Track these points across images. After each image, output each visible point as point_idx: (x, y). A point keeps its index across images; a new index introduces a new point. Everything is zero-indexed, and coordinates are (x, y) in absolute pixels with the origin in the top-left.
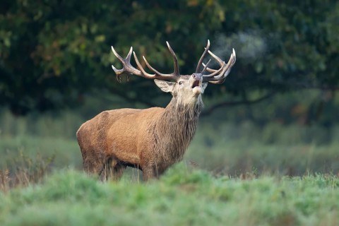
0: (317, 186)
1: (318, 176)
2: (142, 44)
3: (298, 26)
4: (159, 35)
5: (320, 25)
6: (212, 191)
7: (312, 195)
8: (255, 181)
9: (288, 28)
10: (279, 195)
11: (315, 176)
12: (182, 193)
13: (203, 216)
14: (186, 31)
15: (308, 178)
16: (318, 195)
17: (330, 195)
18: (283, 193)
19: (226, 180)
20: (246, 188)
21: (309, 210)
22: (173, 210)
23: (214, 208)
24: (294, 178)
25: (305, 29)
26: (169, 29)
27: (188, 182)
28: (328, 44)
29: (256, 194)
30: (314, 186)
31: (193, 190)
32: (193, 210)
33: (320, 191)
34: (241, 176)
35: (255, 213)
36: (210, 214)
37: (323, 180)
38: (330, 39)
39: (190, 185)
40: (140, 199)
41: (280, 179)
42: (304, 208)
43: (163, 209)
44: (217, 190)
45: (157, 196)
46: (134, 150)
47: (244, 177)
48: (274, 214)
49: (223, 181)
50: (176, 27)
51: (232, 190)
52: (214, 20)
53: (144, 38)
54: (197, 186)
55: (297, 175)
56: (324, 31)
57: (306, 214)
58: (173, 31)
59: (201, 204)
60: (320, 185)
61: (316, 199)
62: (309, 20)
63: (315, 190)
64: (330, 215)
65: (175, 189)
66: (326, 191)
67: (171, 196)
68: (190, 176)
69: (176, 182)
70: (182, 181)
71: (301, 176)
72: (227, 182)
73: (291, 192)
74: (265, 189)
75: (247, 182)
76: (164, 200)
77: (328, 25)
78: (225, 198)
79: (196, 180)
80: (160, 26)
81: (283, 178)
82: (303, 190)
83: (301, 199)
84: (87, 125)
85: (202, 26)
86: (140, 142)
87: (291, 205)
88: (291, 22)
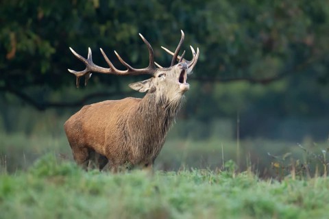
0: (193, 182)
1: (194, 172)
2: (12, 30)
3: (176, 14)
4: (30, 21)
5: (200, 13)
6: (82, 184)
7: (187, 191)
8: (126, 175)
9: (166, 16)
10: (152, 190)
11: (191, 171)
12: (50, 186)
13: (72, 209)
14: (58, 17)
15: (183, 173)
16: (194, 191)
17: (206, 192)
18: (157, 188)
19: (97, 173)
20: (118, 182)
21: (184, 206)
22: (41, 204)
23: (83, 202)
24: (169, 173)
25: (183, 18)
26: (40, 15)
27: (56, 174)
28: (207, 33)
29: (128, 188)
30: (189, 181)
31: (62, 183)
32: (61, 203)
33: (196, 187)
34: (113, 169)
35: (127, 208)
36: (79, 208)
37: (200, 176)
38: (210, 28)
39: (60, 177)
40: (7, 190)
41: (153, 173)
42: (178, 204)
43: (30, 202)
44: (87, 184)
45: (25, 189)
47: (116, 171)
48: (147, 210)
49: (93, 174)
50: (48, 13)
51: (103, 184)
52: (88, 6)
53: (15, 24)
54: (66, 179)
55: (171, 170)
56: (204, 19)
57: (180, 211)
58: (44, 17)
59: (70, 197)
60: (196, 180)
61: (192, 195)
62: (187, 8)
63: (190, 185)
64: (206, 212)
65: (43, 181)
66: (202, 186)
67: (39, 189)
68: (58, 168)
69: (44, 174)
70: (51, 173)
71: (176, 171)
72: (98, 176)
73: (165, 187)
74: (138, 184)
75: (119, 175)
76: (32, 193)
77: (208, 13)
78: (95, 192)
79: (65, 173)
80: (31, 12)
81: (158, 172)
82: (177, 185)
83: (175, 195)
85: (75, 12)
87: (164, 201)
88: (168, 10)
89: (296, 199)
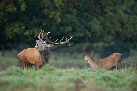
0: (88, 71)
1: (88, 68)
2: (36, 29)
3: (83, 24)
4: (41, 26)
5: (89, 23)
6: (56, 73)
7: (86, 74)
8: (69, 70)
9: (80, 24)
10: (76, 74)
11: (87, 68)
12: (47, 73)
13: (54, 80)
14: (49, 25)
15: (85, 69)
16: (88, 74)
17: (92, 74)
18: (78, 73)
19: (61, 69)
20: (67, 72)
21: (85, 78)
22: (45, 78)
23: (57, 78)
24: (81, 69)
25: (84, 25)
26: (44, 25)
27: (49, 70)
28: (92, 29)
29: (69, 73)
30: (87, 71)
31: (50, 72)
32: (50, 78)
33: (89, 73)
34: (65, 68)
35: (69, 79)
36: (56, 80)
37: (90, 70)
38: (92, 27)
39: (50, 71)
40: (35, 75)
41: (77, 69)
42: (84, 78)
43: (41, 78)
44: (58, 72)
45: (40, 74)
46: (34, 61)
47: (66, 69)
48: (75, 80)
49: (60, 70)
50: (46, 24)
51: (62, 72)
52: (57, 22)
53: (36, 27)
54: (52, 71)
55: (82, 68)
56: (90, 25)
57: (84, 79)
58: (45, 25)
59: (53, 77)
60: (89, 71)
61: (88, 75)
62: (86, 22)
64: (92, 80)
65: (45, 72)
66: (91, 72)
67: (44, 74)
68: (49, 68)
69: (45, 70)
70: (47, 70)
71: (83, 68)
72: (61, 70)
73: (80, 73)
74: (72, 72)
75: (67, 70)
76: (42, 75)
77: (92, 23)
78: (60, 75)
79: (51, 70)
80: (41, 24)
81: (78, 69)
82: (83, 72)
83: (83, 75)
84: (20, 54)
85: (54, 24)
86: (35, 58)
87: (80, 77)
88: (80, 22)
89: (117, 75)
